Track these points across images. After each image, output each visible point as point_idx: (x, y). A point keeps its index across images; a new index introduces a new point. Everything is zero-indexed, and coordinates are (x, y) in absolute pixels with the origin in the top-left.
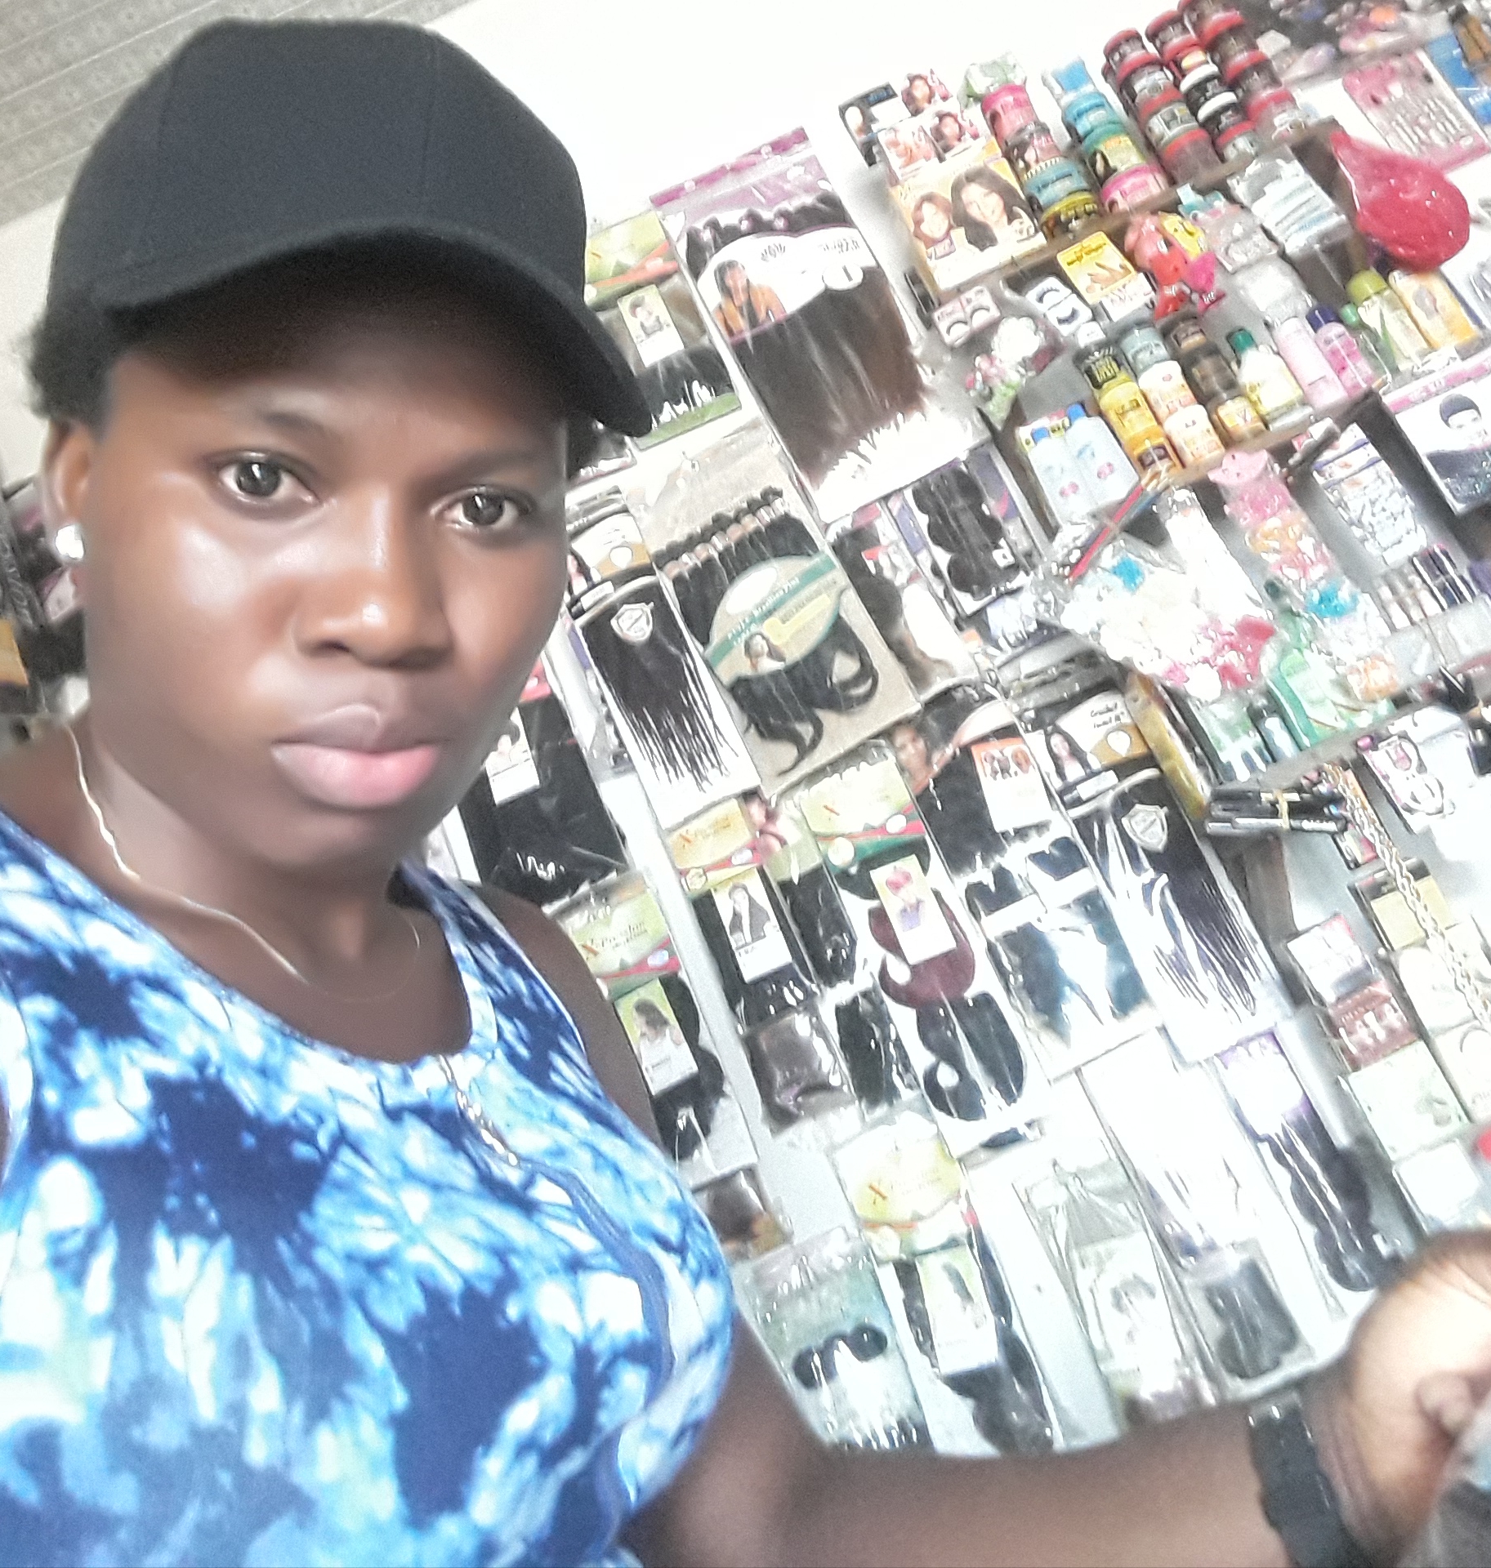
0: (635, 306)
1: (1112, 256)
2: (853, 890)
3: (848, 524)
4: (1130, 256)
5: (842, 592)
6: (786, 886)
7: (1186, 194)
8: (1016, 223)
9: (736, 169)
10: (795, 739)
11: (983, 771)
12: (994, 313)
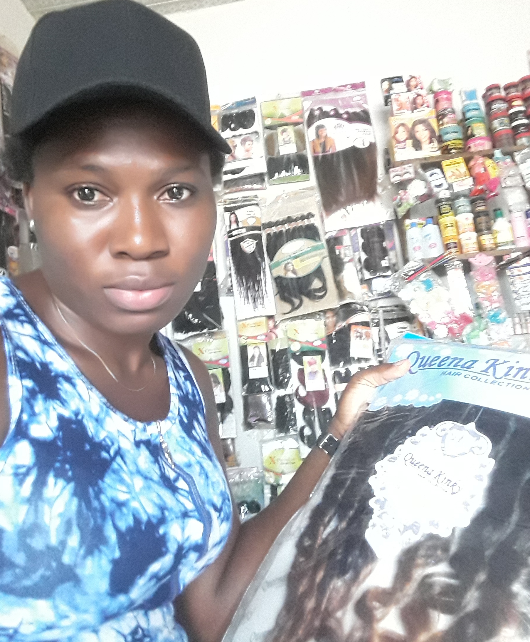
0: (283, 131)
1: (463, 168)
2: (296, 360)
3: (334, 234)
4: (469, 169)
5: (324, 258)
6: (273, 351)
7: (498, 153)
8: (432, 144)
9: (336, 91)
10: (292, 303)
11: (353, 335)
12: (412, 176)
